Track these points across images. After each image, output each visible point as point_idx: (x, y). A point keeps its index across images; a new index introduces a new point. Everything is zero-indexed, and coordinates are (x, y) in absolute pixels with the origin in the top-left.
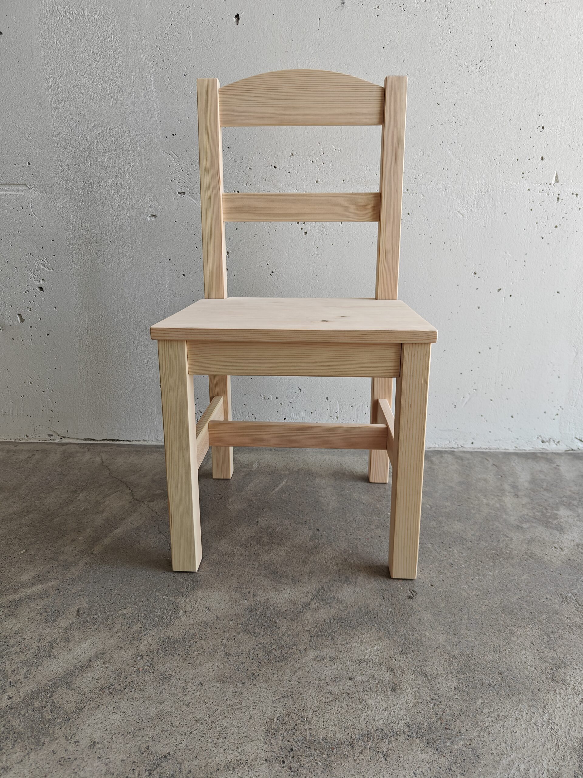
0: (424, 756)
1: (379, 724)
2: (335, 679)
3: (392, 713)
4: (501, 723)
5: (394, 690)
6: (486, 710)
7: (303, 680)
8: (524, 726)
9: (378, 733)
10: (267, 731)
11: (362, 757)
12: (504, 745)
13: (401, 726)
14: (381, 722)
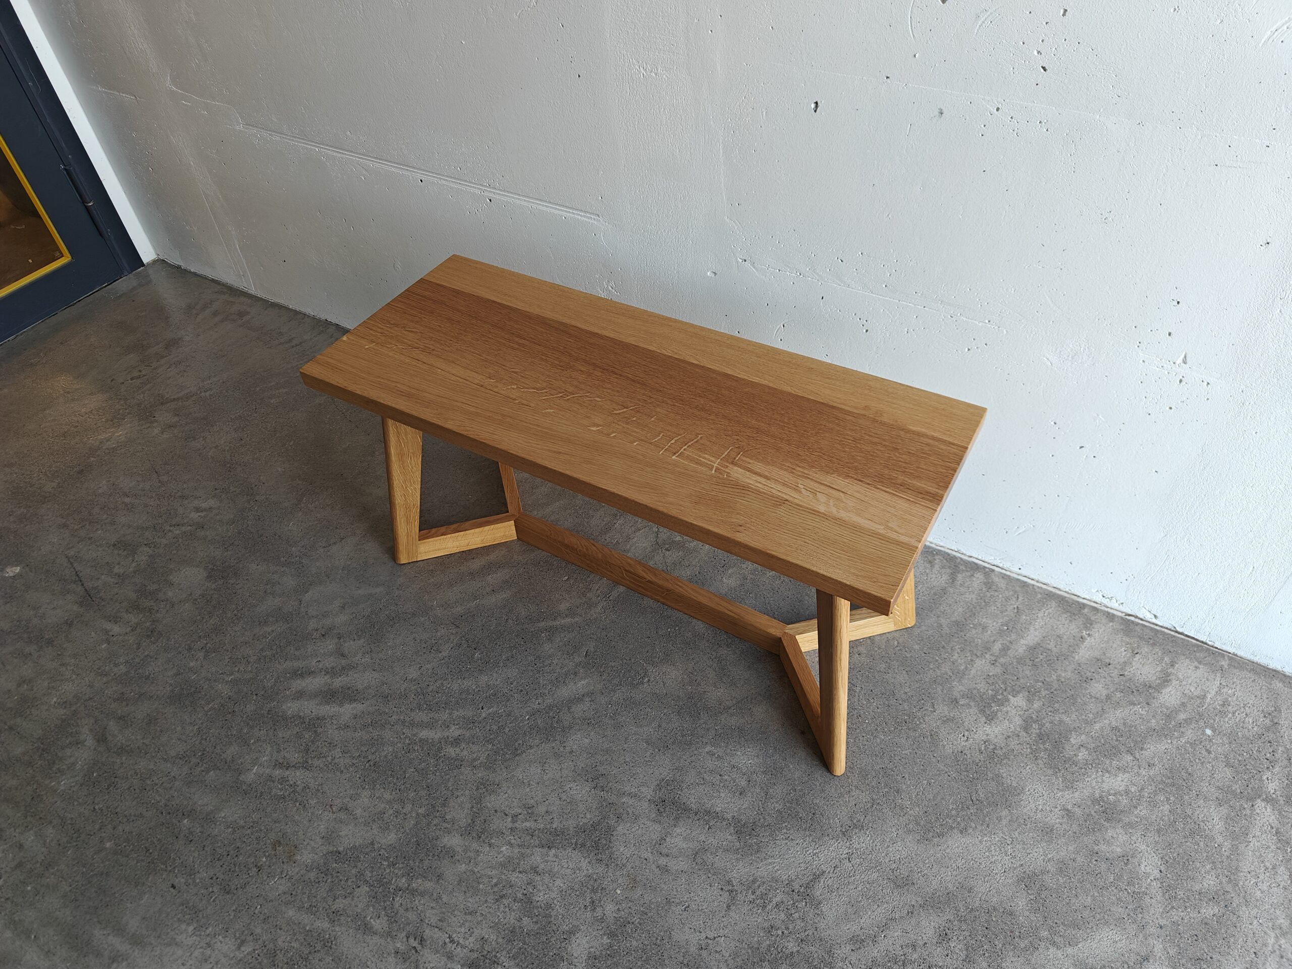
0: (729, 837)
1: (718, 809)
2: (711, 771)
3: (730, 807)
4: (787, 841)
5: (741, 794)
6: (785, 831)
7: (694, 764)
8: (798, 849)
9: (714, 814)
10: (658, 785)
11: (697, 822)
12: (777, 853)
13: (729, 816)
14: (720, 809)
